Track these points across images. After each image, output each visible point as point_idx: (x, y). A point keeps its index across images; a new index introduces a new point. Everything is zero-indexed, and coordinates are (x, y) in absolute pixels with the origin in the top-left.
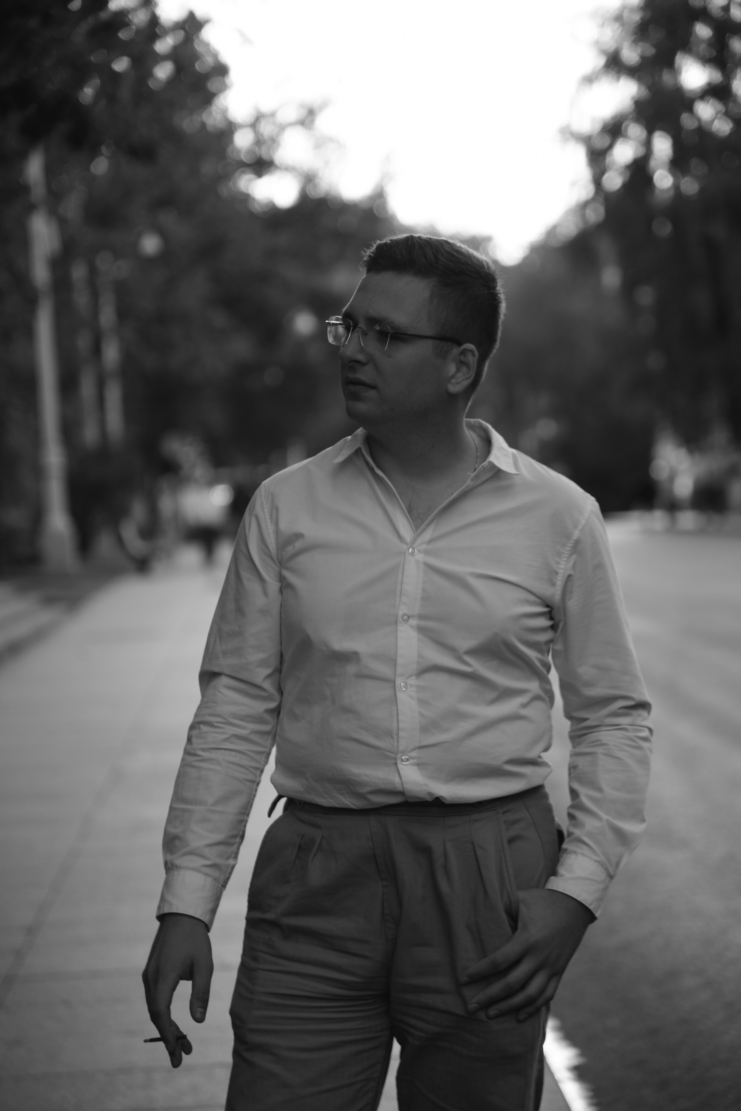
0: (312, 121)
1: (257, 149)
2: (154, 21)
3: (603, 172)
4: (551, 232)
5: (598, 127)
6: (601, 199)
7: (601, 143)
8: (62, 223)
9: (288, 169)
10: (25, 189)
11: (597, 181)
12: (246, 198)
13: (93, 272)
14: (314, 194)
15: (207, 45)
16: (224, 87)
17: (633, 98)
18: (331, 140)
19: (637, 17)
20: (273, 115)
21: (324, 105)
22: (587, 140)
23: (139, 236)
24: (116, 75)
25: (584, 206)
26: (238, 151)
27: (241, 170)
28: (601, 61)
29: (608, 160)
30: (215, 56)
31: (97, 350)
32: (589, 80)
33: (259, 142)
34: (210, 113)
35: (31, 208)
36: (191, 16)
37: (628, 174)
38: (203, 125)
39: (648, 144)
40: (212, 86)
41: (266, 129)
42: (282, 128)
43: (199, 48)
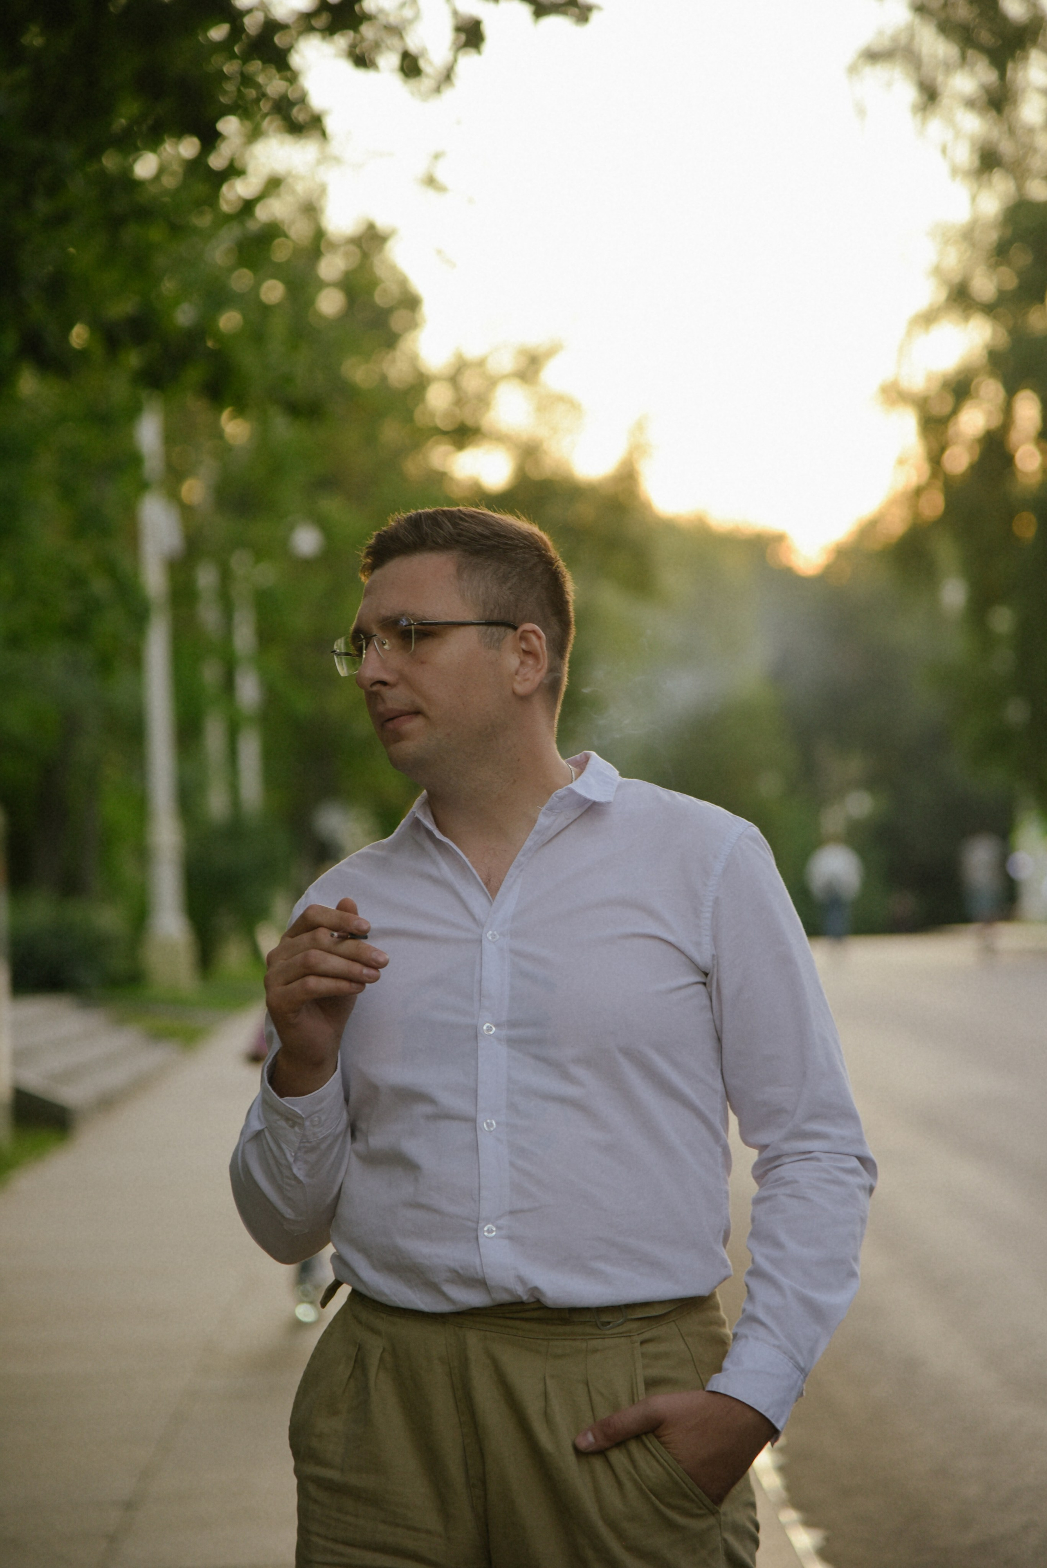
0: (536, 372)
1: (457, 411)
2: (319, 234)
3: (943, 449)
4: (869, 529)
5: (935, 387)
6: (939, 484)
7: (942, 408)
8: (186, 511)
9: (500, 438)
10: (135, 459)
11: (935, 458)
12: (440, 477)
13: (226, 576)
14: (535, 474)
15: (393, 268)
16: (413, 325)
17: (987, 346)
18: (561, 399)
19: (994, 236)
20: (481, 363)
21: (551, 352)
22: (922, 404)
23: (291, 528)
24: (266, 310)
25: (918, 492)
26: (432, 415)
27: (434, 438)
28: (941, 295)
29: (951, 431)
30: (403, 283)
31: (229, 685)
32: (928, 318)
33: (460, 401)
34: (394, 361)
35: (143, 486)
36: (371, 227)
37: (977, 450)
38: (384, 378)
39: (1008, 410)
40: (396, 321)
41: (471, 383)
42: (493, 382)
43: (380, 271)
